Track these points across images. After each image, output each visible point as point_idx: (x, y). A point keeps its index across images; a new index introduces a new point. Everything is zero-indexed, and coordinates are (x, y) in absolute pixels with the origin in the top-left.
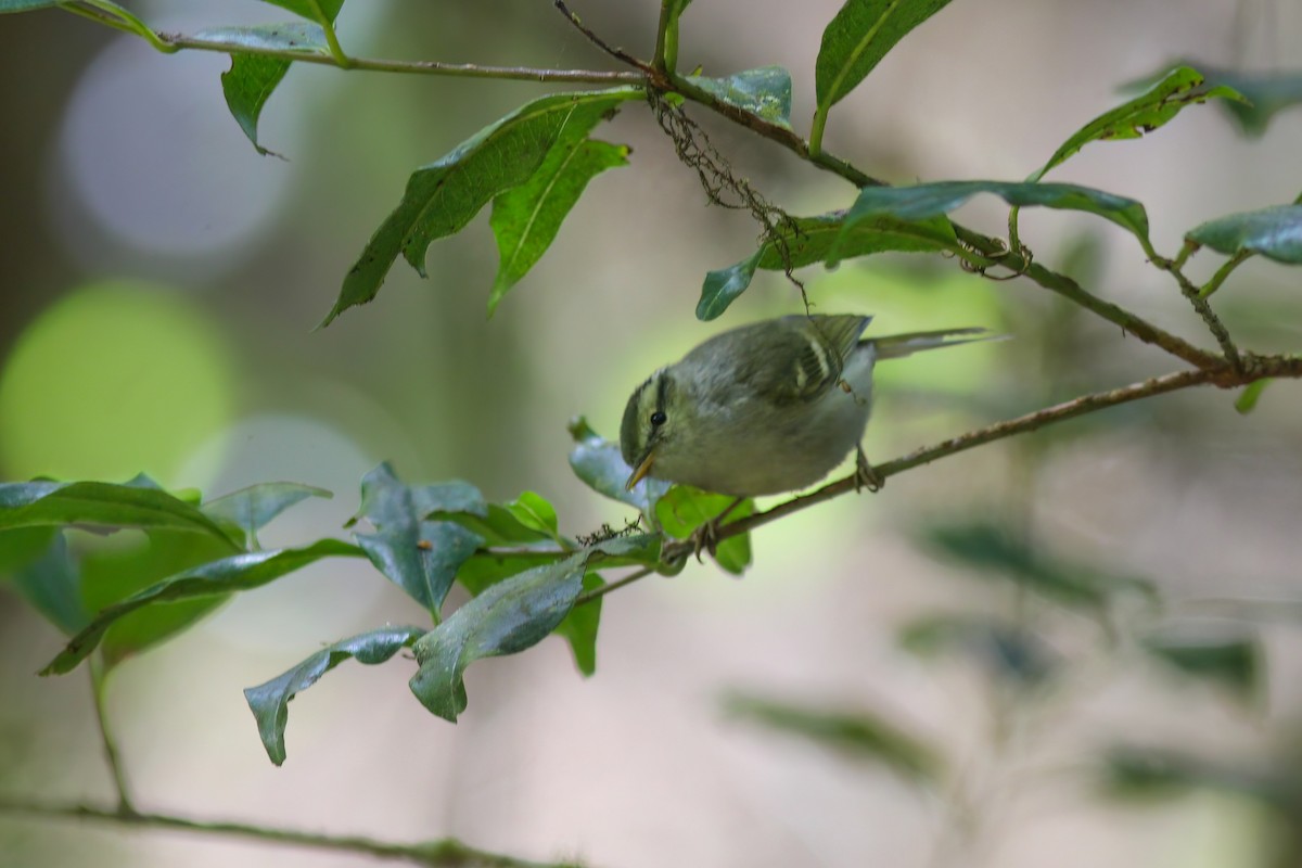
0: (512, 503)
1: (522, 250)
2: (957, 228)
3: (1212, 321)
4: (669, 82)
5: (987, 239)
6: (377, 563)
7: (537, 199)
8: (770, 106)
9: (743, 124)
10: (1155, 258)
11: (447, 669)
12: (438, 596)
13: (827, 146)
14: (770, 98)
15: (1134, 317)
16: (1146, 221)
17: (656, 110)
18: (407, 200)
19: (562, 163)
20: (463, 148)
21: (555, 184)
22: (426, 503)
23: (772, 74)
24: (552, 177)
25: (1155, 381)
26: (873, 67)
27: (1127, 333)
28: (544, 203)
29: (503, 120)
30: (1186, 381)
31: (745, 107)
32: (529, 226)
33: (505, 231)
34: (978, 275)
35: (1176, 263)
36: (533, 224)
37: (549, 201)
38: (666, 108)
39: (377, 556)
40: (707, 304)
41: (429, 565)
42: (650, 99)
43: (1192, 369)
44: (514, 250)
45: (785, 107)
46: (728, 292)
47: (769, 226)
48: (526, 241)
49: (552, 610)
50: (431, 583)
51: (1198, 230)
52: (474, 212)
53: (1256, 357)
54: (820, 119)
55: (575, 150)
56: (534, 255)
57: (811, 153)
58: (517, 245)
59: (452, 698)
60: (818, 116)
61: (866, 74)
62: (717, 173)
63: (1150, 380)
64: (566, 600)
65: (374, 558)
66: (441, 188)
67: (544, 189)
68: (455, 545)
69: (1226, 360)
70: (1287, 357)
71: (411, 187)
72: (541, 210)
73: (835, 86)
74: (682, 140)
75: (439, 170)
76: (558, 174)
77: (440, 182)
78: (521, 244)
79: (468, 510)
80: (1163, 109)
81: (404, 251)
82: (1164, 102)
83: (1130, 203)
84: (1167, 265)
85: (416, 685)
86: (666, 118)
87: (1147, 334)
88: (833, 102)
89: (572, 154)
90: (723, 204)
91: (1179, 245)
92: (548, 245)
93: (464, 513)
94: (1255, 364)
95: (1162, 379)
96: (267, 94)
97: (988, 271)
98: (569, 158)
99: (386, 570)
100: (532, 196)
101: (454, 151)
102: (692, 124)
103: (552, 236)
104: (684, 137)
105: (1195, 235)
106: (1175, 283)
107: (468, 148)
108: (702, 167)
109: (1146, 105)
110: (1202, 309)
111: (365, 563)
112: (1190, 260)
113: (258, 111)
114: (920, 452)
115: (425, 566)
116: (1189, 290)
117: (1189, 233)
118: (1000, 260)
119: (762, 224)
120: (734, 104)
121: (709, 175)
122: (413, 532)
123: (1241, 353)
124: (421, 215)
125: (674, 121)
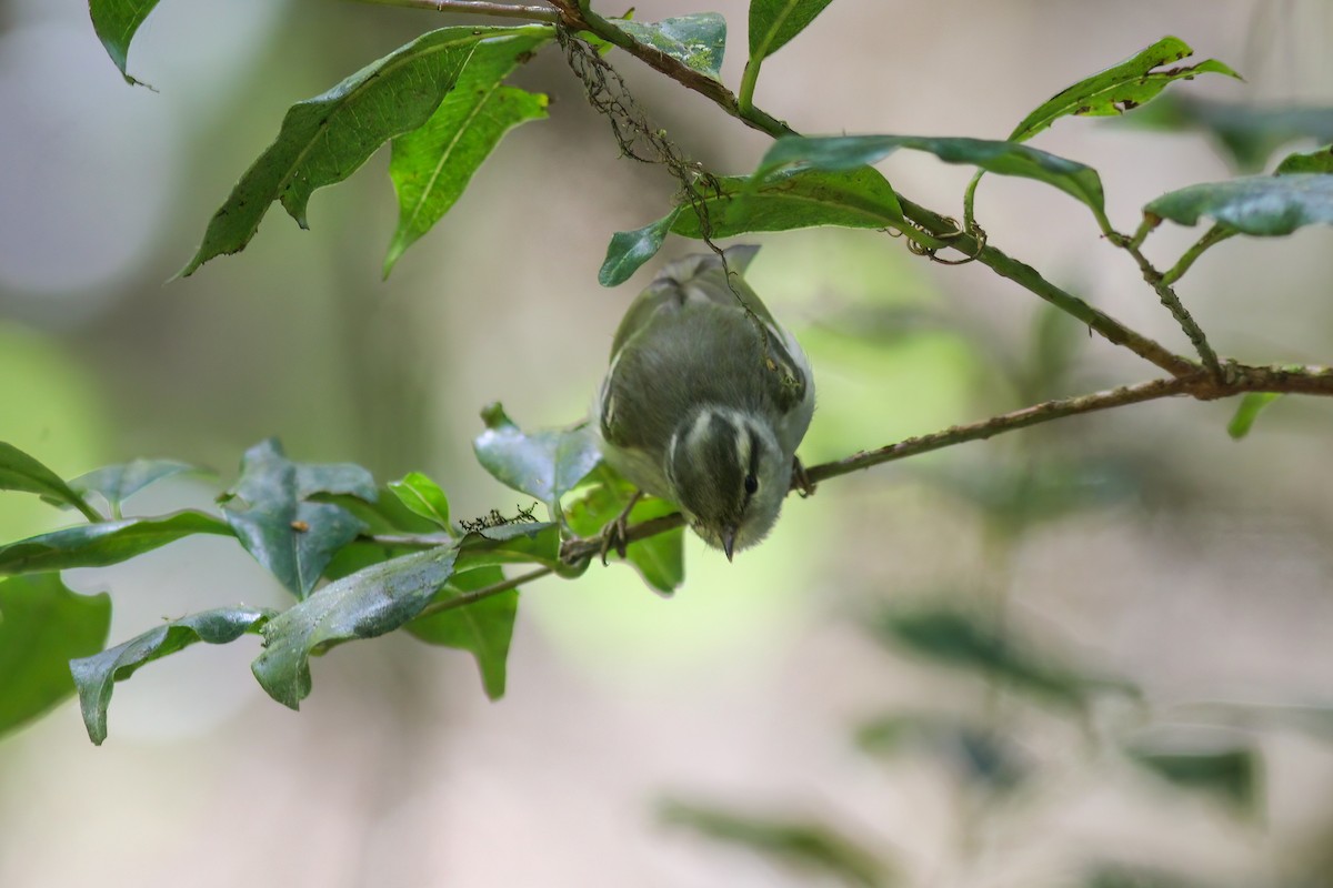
0: (397, 484)
1: (424, 204)
2: (904, 203)
3: (1183, 316)
4: (581, 19)
5: (937, 217)
6: (245, 543)
7: (444, 148)
8: (699, 55)
9: (664, 71)
10: (1111, 234)
11: (294, 651)
12: (309, 582)
13: (759, 102)
14: (701, 46)
15: (1102, 314)
16: (1101, 191)
17: (566, 49)
18: (283, 137)
19: (473, 108)
20: (348, 82)
21: (465, 132)
22: (307, 482)
23: (706, 20)
24: (461, 124)
25: (1125, 389)
26: (815, 16)
27: (1094, 331)
28: (451, 153)
29: (394, 53)
30: (1158, 390)
31: (670, 54)
32: (433, 179)
33: (407, 182)
34: (927, 258)
35: (1133, 240)
36: (439, 176)
37: (456, 151)
38: (578, 47)
39: (244, 534)
40: (612, 267)
41: (301, 550)
42: (559, 36)
43: (1167, 376)
44: (416, 204)
45: (716, 58)
46: (636, 255)
47: (687, 186)
48: (429, 195)
49: (416, 594)
50: (302, 568)
51: (1157, 201)
52: (364, 158)
53: (1240, 367)
54: (752, 72)
55: (488, 95)
56: (438, 211)
57: (741, 109)
58: (419, 199)
59: (296, 682)
60: (751, 66)
61: (807, 24)
62: (631, 122)
63: (1119, 387)
64: (433, 583)
65: (242, 537)
66: (324, 127)
67: (452, 138)
68: (333, 529)
69: (1205, 368)
70: (1275, 370)
71: (287, 124)
72: (448, 161)
73: (770, 35)
74: (593, 83)
75: (323, 105)
76: (468, 122)
77: (324, 121)
78: (424, 197)
79: (355, 493)
80: (1146, 83)
81: (282, 198)
82: (1147, 74)
83: (1081, 167)
84: (1124, 242)
85: (259, 667)
86: (577, 58)
87: (1117, 334)
88: (768, 53)
89: (485, 100)
90: (636, 158)
91: (1139, 219)
92: (455, 199)
93: (349, 496)
94: (1238, 375)
95: (1133, 387)
96: (141, 18)
97: (940, 253)
98: (480, 104)
99: (253, 551)
100: (438, 145)
101: (339, 86)
102: (606, 65)
103: (460, 191)
104: (596, 80)
105: (1155, 206)
106: (1135, 265)
107: (355, 82)
108: (615, 115)
109: (1126, 78)
110: (1170, 301)
111: (233, 541)
112: (1150, 237)
113: (130, 37)
114: (860, 455)
115: (298, 548)
116: (1153, 276)
117: (1148, 206)
118: (953, 241)
119: (680, 181)
120: (658, 50)
121: (622, 124)
122: (289, 512)
123: (1222, 360)
124: (302, 156)
125: (585, 62)
